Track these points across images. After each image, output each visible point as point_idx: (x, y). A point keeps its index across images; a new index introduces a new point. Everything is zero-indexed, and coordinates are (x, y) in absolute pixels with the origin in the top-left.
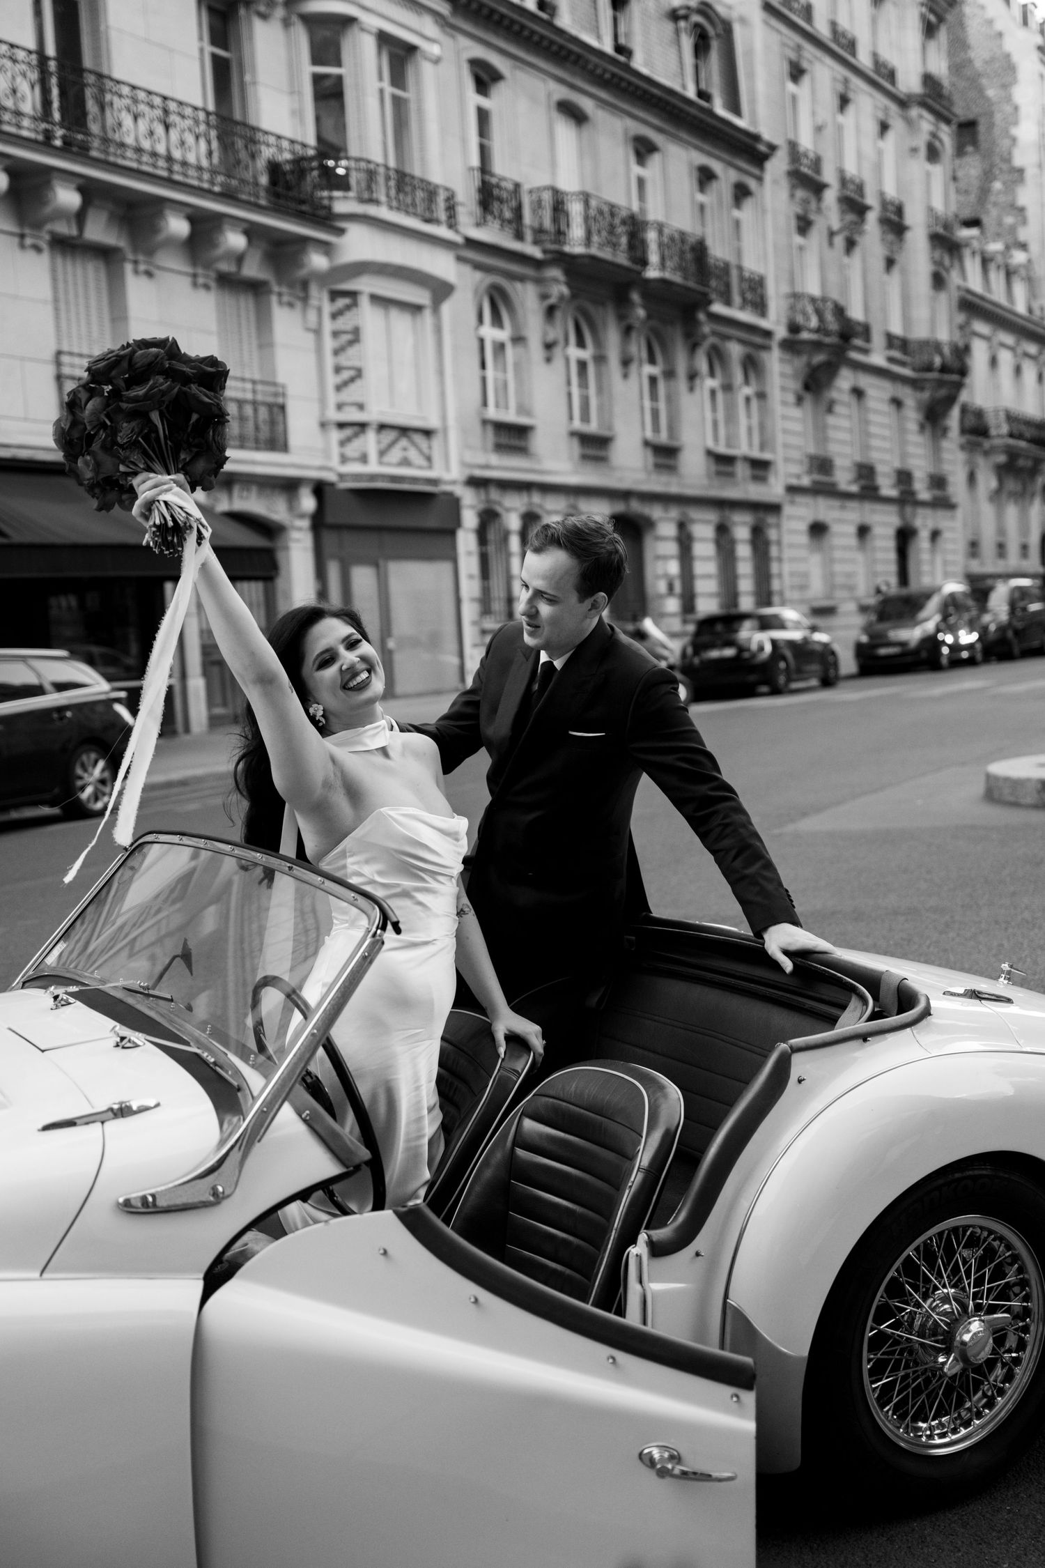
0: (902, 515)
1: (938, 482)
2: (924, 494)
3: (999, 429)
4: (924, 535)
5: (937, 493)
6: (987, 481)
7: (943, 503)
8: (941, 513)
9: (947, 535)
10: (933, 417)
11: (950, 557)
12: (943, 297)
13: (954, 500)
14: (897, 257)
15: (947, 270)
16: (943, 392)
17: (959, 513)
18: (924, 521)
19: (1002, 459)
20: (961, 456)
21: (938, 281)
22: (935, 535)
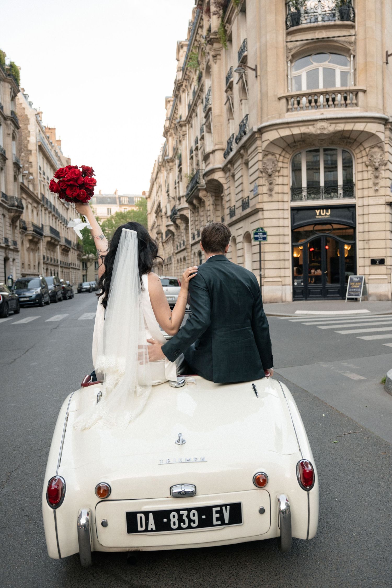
0: (6, 254)
1: (15, 243)
2: (12, 247)
3: (31, 228)
4: (11, 260)
5: (14, 247)
6: (27, 245)
7: (16, 250)
8: (15, 253)
9: (16, 261)
10: (13, 221)
11: (18, 268)
12: (16, 183)
13: (19, 250)
14: (3, 168)
15: (18, 176)
16: (17, 214)
17: (20, 253)
18: (11, 255)
19: (31, 238)
20: (20, 235)
21: (15, 179)
22: (14, 260)
